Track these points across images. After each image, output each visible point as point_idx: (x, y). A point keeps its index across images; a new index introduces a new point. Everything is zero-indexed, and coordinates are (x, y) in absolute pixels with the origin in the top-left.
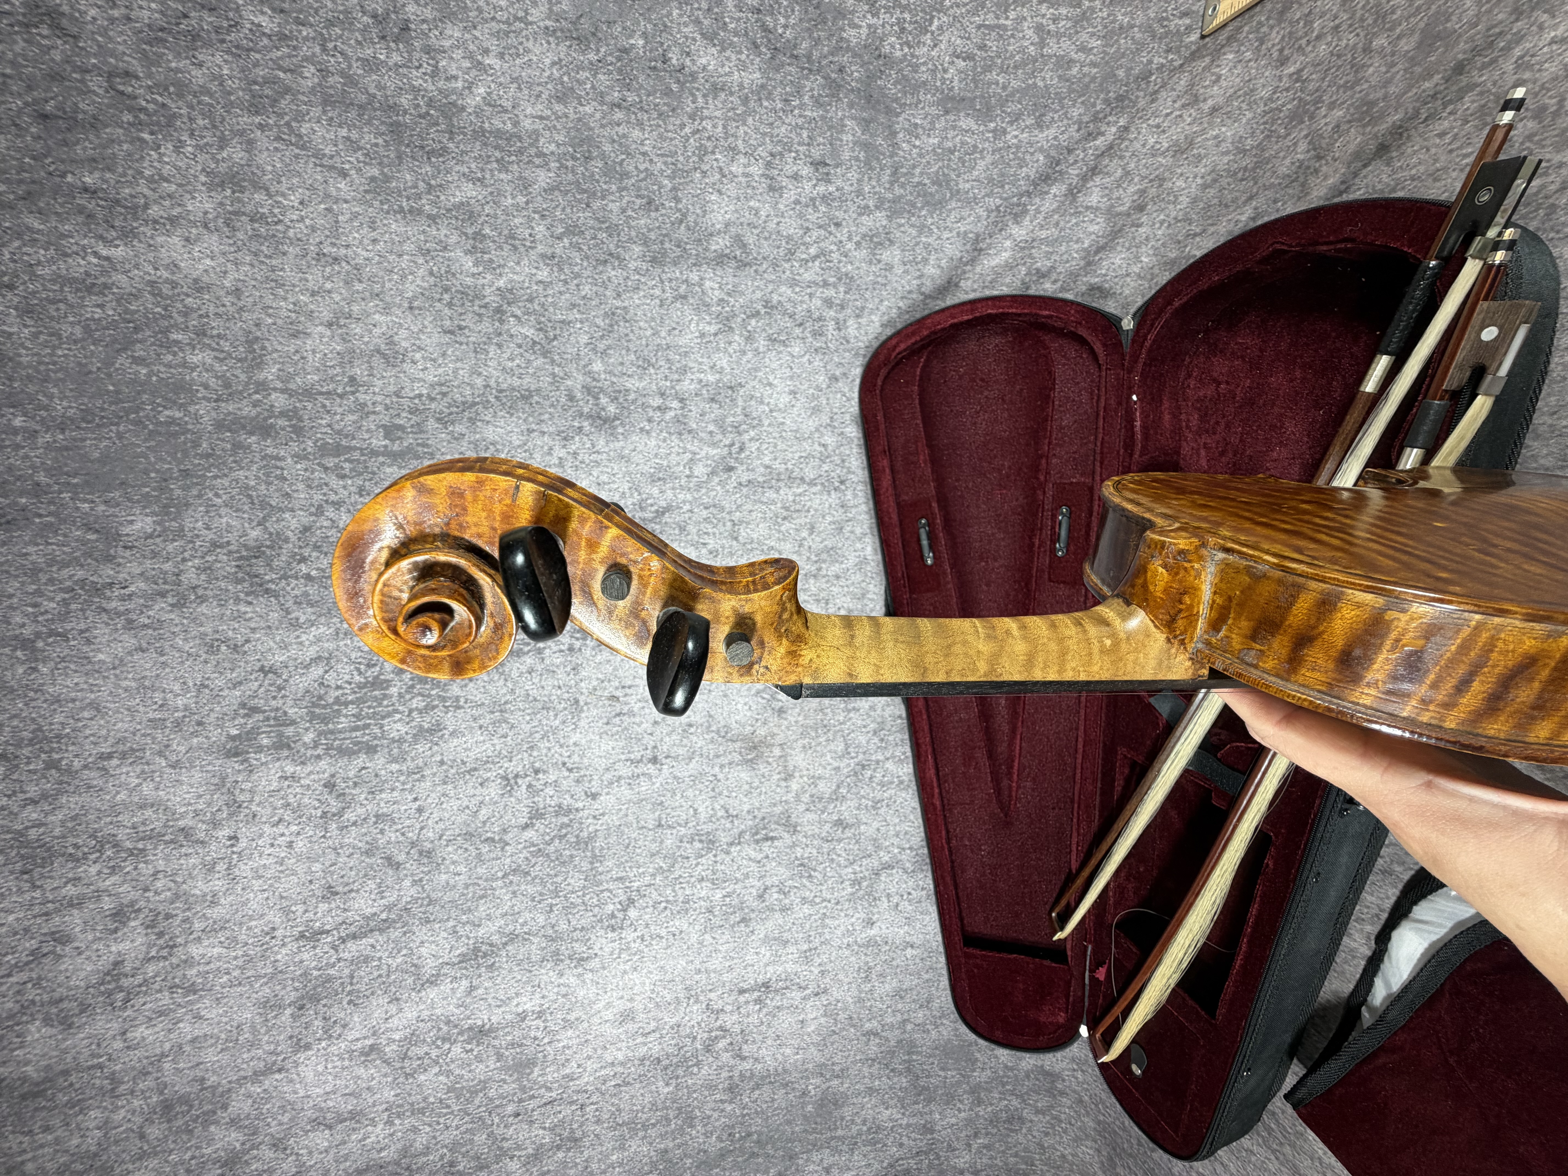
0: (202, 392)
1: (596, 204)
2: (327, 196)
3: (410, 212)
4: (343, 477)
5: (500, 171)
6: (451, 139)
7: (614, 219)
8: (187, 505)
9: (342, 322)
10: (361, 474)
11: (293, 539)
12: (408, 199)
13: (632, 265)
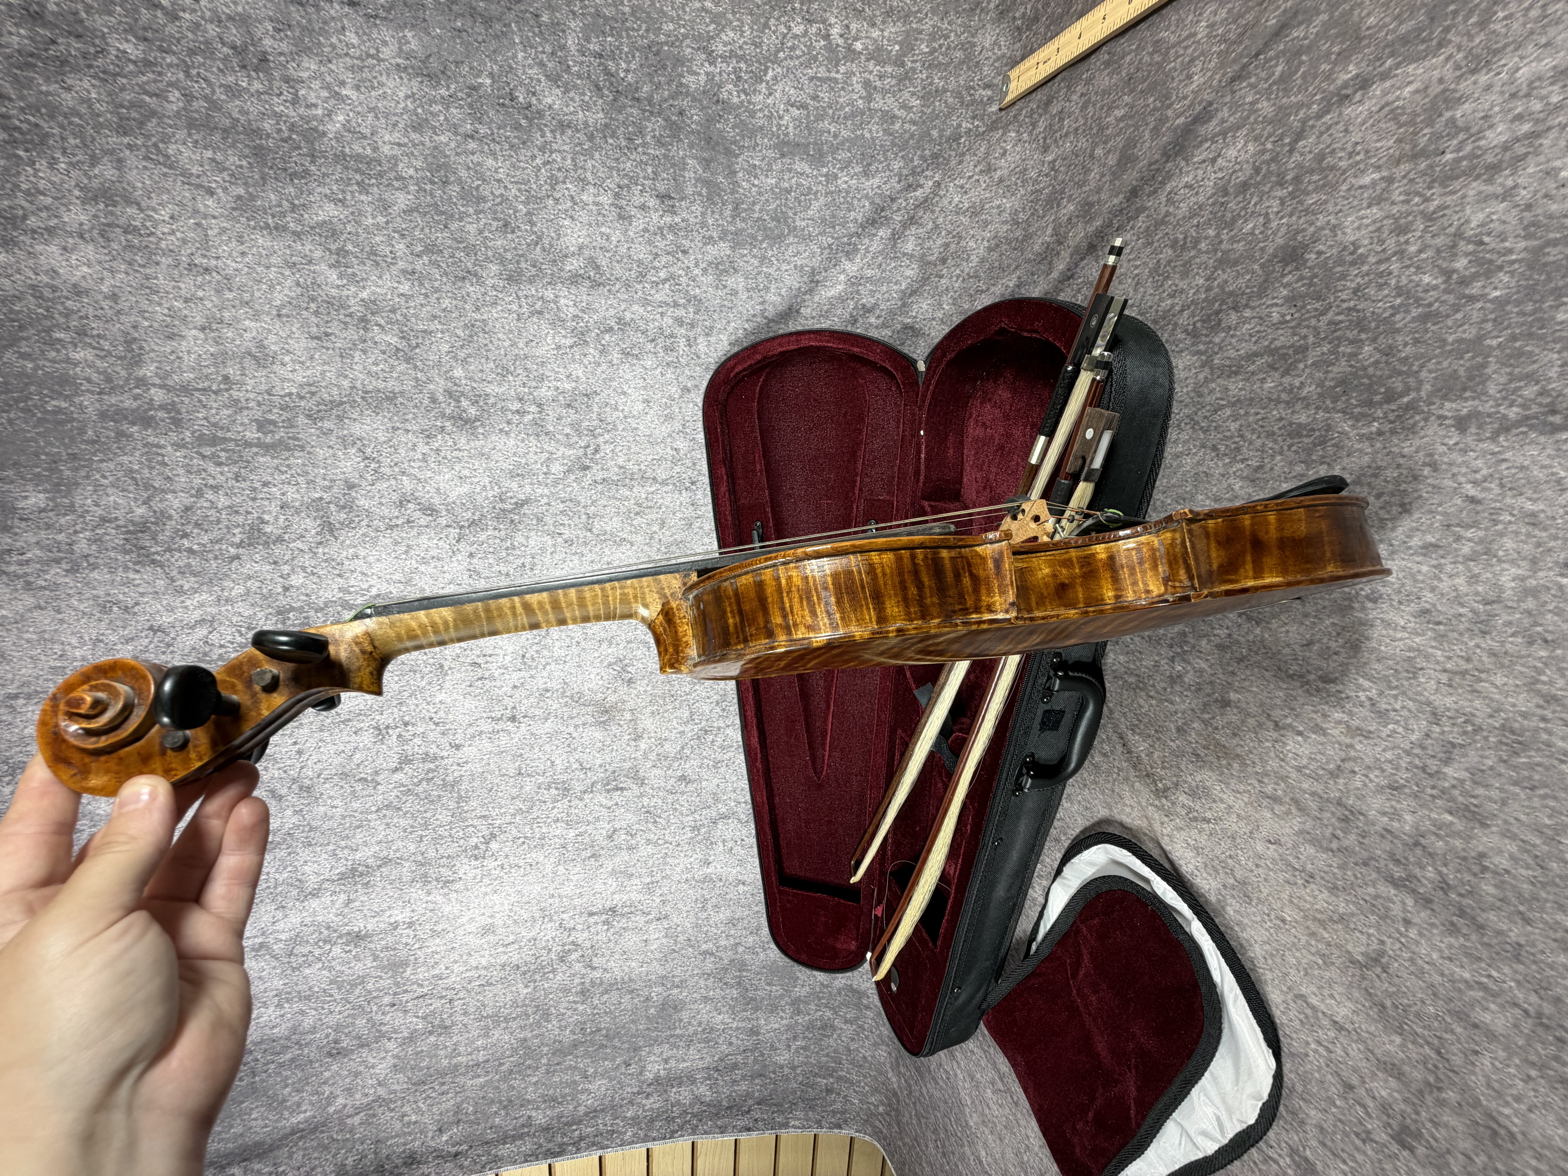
0: (86, 386)
1: (454, 226)
2: (196, 211)
3: (276, 228)
4: (220, 464)
5: (360, 193)
6: (313, 162)
7: (472, 240)
8: (77, 484)
9: (214, 326)
10: (236, 462)
11: (176, 516)
12: (273, 216)
13: (490, 282)
